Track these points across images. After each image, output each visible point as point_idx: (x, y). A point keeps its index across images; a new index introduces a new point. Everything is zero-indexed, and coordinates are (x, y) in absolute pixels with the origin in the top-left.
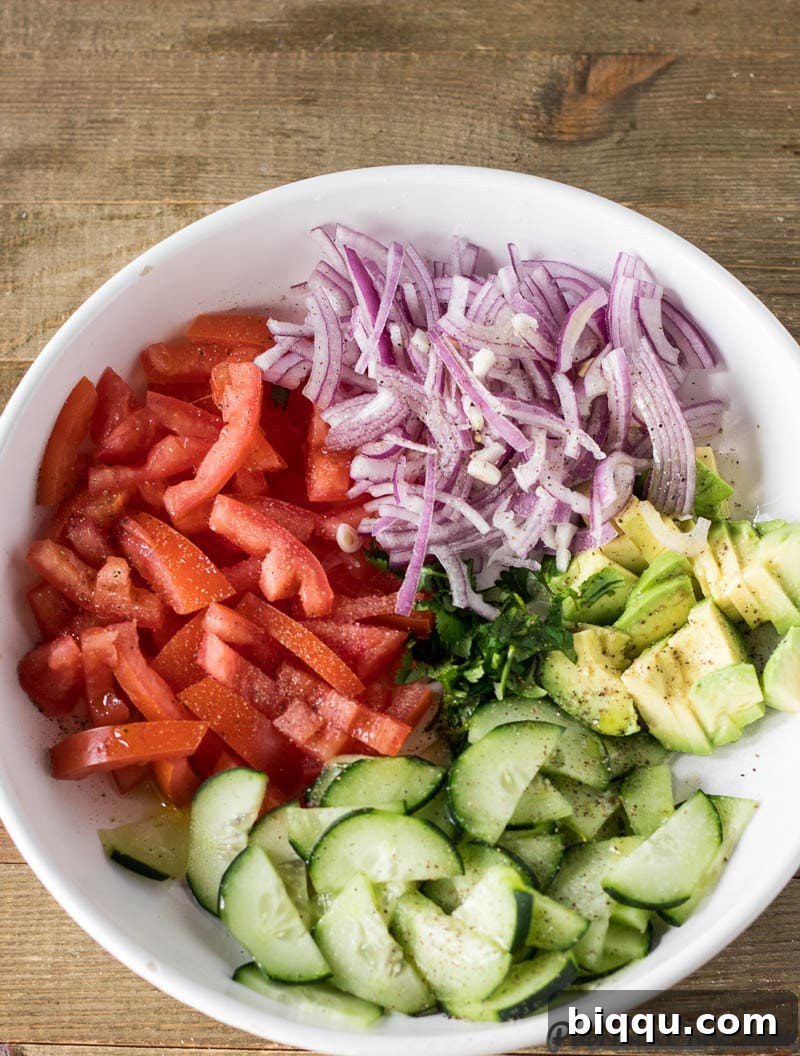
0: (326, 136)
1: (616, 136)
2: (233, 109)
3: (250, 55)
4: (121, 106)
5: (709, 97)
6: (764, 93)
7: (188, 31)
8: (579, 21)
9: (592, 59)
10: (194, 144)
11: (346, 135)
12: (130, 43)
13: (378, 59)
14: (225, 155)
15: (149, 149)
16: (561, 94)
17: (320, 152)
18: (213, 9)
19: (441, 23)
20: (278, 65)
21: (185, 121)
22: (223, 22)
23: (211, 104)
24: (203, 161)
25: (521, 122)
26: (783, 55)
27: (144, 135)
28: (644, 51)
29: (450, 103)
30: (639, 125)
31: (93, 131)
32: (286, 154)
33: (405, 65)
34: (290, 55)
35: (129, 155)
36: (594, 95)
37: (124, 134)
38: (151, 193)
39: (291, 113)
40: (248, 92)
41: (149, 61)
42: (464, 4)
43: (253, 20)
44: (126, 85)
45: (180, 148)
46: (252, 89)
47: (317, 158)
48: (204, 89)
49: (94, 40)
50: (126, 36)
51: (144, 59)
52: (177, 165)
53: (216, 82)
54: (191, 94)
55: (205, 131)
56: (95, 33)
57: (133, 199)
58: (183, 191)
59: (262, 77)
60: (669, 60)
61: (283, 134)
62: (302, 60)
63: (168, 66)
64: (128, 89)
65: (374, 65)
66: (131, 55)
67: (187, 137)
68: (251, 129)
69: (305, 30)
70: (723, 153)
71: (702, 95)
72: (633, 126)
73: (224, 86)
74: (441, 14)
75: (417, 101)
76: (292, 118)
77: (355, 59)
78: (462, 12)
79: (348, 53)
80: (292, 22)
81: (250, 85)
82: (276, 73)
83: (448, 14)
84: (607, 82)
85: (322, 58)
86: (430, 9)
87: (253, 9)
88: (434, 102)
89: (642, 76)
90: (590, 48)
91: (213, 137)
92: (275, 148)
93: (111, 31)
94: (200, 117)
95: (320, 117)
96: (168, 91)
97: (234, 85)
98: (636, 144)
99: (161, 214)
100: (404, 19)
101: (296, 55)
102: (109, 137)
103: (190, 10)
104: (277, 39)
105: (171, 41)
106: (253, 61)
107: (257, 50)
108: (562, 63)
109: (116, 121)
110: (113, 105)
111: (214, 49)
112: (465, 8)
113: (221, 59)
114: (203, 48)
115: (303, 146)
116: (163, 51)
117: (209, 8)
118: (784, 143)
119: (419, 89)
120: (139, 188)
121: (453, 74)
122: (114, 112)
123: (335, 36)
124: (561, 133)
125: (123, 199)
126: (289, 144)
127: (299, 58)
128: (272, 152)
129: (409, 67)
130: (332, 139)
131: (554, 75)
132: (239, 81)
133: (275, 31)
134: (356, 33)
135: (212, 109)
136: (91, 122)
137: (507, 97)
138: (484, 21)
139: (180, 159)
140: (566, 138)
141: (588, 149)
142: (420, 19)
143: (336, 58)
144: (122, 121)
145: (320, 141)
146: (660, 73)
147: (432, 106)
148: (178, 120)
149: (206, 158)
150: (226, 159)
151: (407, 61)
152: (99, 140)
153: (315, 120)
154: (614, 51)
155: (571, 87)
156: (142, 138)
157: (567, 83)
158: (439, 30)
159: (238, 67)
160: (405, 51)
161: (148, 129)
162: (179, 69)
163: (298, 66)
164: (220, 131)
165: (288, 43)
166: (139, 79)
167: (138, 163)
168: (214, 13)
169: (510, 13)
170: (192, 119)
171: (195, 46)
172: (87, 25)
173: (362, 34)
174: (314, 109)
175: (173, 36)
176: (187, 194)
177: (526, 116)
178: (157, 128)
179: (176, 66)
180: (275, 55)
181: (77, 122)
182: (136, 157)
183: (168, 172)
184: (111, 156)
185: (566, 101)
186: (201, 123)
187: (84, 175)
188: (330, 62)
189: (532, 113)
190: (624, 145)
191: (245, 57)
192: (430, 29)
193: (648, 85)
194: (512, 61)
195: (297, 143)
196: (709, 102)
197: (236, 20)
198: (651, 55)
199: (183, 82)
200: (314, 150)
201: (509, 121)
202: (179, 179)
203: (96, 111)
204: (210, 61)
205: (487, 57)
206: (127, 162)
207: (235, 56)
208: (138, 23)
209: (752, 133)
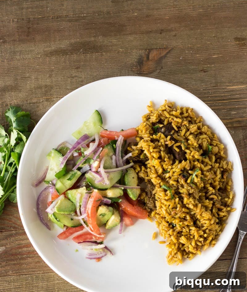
0: (83, 77)
1: (158, 71)
2: (58, 71)
3: (61, 57)
4: (29, 73)
5: (181, 58)
6: (195, 56)
7: (45, 51)
8: (146, 40)
9: (150, 50)
10: (49, 82)
11: (88, 76)
12: (30, 56)
13: (94, 55)
14: (58, 84)
15: (38, 84)
16: (143, 61)
17: (82, 81)
18: (50, 45)
19: (110, 44)
20: (69, 59)
21: (46, 76)
22: (53, 48)
23: (52, 71)
24: (52, 86)
25: (133, 69)
26: (199, 46)
27: (36, 80)
28: (163, 47)
29: (114, 66)
30: (163, 68)
31: (23, 81)
32: (73, 83)
33: (102, 56)
34: (72, 56)
35: (33, 86)
36: (151, 60)
37: (31, 81)
38: (40, 96)
39: (73, 72)
40: (62, 67)
41: (35, 60)
42: (116, 38)
43: (61, 47)
44: (30, 67)
45: (46, 83)
46: (63, 66)
47: (81, 83)
48: (50, 67)
49: (20, 56)
50: (28, 54)
51: (33, 60)
52: (45, 88)
53: (53, 65)
54: (47, 68)
55: (52, 78)
56: (20, 54)
57: (35, 98)
58: (48, 95)
59: (65, 62)
60: (170, 49)
61: (72, 77)
62: (75, 57)
63: (40, 61)
64: (31, 68)
65: (94, 57)
66: (30, 59)
67: (47, 80)
68: (64, 76)
69: (75, 49)
70: (185, 73)
71: (179, 58)
72: (162, 68)
73: (55, 66)
74: (110, 41)
75: (106, 66)
76: (74, 73)
77: (88, 56)
78: (115, 40)
79: (87, 54)
80: (71, 47)
81: (62, 65)
82: (69, 61)
83: (111, 41)
84: (154, 57)
85: (80, 56)
86: (107, 40)
87: (61, 44)
88: (110, 65)
89: (163, 54)
90: (149, 48)
91: (54, 80)
92: (71, 81)
93: (24, 53)
94: (50, 75)
95: (81, 72)
96: (41, 68)
97: (58, 65)
98: (163, 72)
99: (42, 102)
100: (100, 44)
101: (73, 55)
102: (27, 82)
103: (44, 46)
104: (68, 52)
105: (40, 54)
106: (62, 58)
107: (63, 55)
108: (142, 52)
109: (28, 77)
110: (27, 73)
111: (52, 56)
112: (116, 39)
113: (54, 58)
114: (49, 56)
115: (78, 80)
116: (39, 57)
117: (49, 45)
118: (201, 69)
119: (106, 62)
120: (36, 95)
121: (114, 58)
122: (27, 75)
123: (83, 50)
124: (144, 71)
125: (32, 98)
126: (74, 80)
127: (74, 56)
128: (70, 82)
129: (103, 57)
130: (85, 78)
131: (141, 56)
132: (59, 64)
133: (67, 49)
134: (88, 49)
135: (53, 72)
136: (22, 78)
137: (129, 63)
138: (121, 43)
139: (46, 86)
140: (145, 72)
141: (151, 75)
142: (104, 43)
143: (84, 56)
144: (30, 77)
145: (82, 78)
146: (168, 53)
147: (110, 67)
148: (44, 76)
149: (53, 86)
150: (58, 85)
151: (102, 55)
152: (24, 83)
153: (80, 73)
154: (155, 48)
155: (145, 59)
156: (36, 81)
157: (144, 58)
158: (110, 46)
159: (58, 60)
160: (101, 52)
161: (37, 79)
162: (43, 62)
163: (74, 59)
164: (55, 78)
165: (71, 53)
166: (33, 65)
167: (35, 88)
168: (51, 46)
169: (128, 40)
170: (48, 75)
171: (47, 55)
172: (17, 52)
173: (89, 49)
174: (79, 70)
175: (40, 53)
176: (49, 96)
177: (134, 67)
178: (39, 78)
179: (42, 61)
180: (68, 56)
181: (18, 78)
182: (35, 87)
183: (43, 90)
184: (28, 87)
185: (144, 62)
186: (50, 76)
187: (21, 92)
188: (82, 57)
189: (136, 66)
190: (160, 73)
191: (60, 57)
192: (107, 46)
193: (165, 56)
194: (129, 53)
195: (76, 80)
196: (181, 60)
197: (56, 48)
198: (165, 48)
199: (45, 65)
200: (81, 81)
201: (130, 69)
202: (46, 92)
203: (23, 75)
204: (51, 59)
205: (123, 52)
206: (32, 88)
207: (57, 57)
208: (31, 50)
209: (193, 67)
